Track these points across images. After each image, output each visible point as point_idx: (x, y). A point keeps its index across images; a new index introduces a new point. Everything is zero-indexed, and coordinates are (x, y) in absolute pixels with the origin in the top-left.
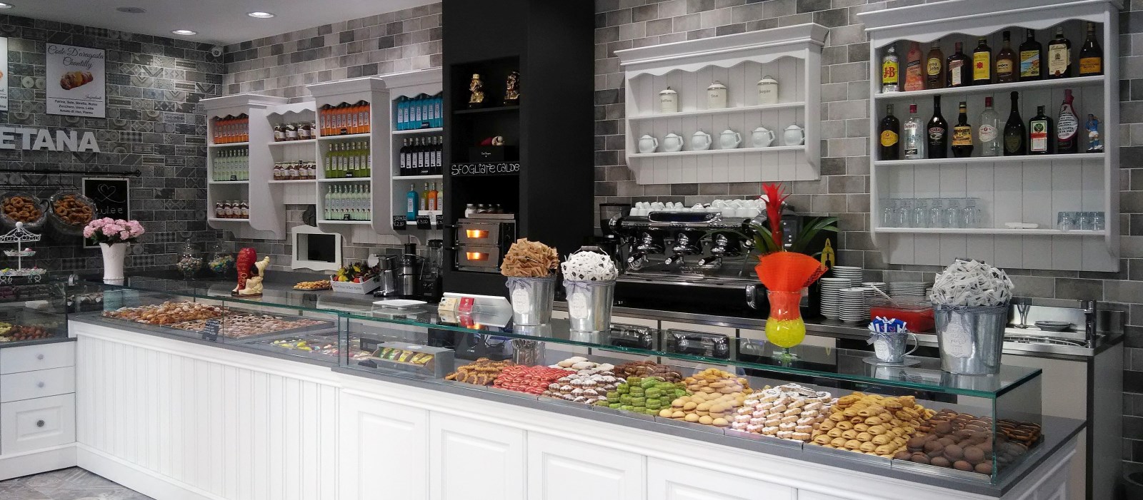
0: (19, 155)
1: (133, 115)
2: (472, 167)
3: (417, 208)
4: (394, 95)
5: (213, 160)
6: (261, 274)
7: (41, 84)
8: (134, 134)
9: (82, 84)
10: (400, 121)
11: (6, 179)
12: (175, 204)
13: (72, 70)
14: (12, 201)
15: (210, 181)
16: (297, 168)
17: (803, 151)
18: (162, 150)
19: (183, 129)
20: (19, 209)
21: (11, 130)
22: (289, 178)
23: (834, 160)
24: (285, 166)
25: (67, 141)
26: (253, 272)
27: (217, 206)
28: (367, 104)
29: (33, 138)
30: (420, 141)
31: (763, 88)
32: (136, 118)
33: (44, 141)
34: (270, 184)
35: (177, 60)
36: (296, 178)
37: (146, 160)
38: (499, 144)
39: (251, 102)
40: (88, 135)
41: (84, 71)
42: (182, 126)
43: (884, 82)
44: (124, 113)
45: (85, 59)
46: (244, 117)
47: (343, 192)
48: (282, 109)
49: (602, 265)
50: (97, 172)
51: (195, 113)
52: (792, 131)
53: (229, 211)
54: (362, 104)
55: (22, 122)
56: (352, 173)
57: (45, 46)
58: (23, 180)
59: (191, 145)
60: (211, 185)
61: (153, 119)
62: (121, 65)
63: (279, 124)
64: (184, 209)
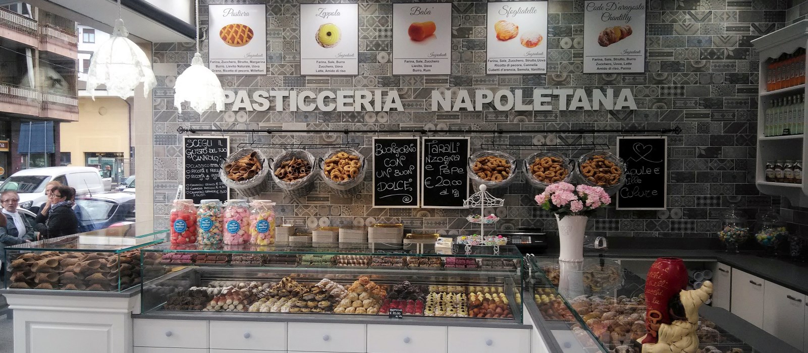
0: (556, 116)
1: (675, 67)
5: (765, 110)
7: (579, 43)
8: (676, 88)
9: (621, 38)
11: (543, 140)
12: (722, 165)
13: (610, 25)
14: (543, 162)
15: (761, 136)
18: (708, 103)
19: (734, 79)
21: (549, 92)
25: (605, 100)
29: (569, 98)
32: (679, 70)
33: (580, 100)
37: (689, 116)
40: (626, 92)
41: (623, 25)
42: (732, 75)
44: (664, 66)
45: (624, 12)
46: (801, 52)
50: (633, 130)
51: (749, 58)
53: (780, 173)
55: (559, 84)
57: (583, 4)
58: (559, 141)
59: (743, 96)
60: (761, 141)
61: (698, 70)
62: (663, 13)
64: (732, 169)
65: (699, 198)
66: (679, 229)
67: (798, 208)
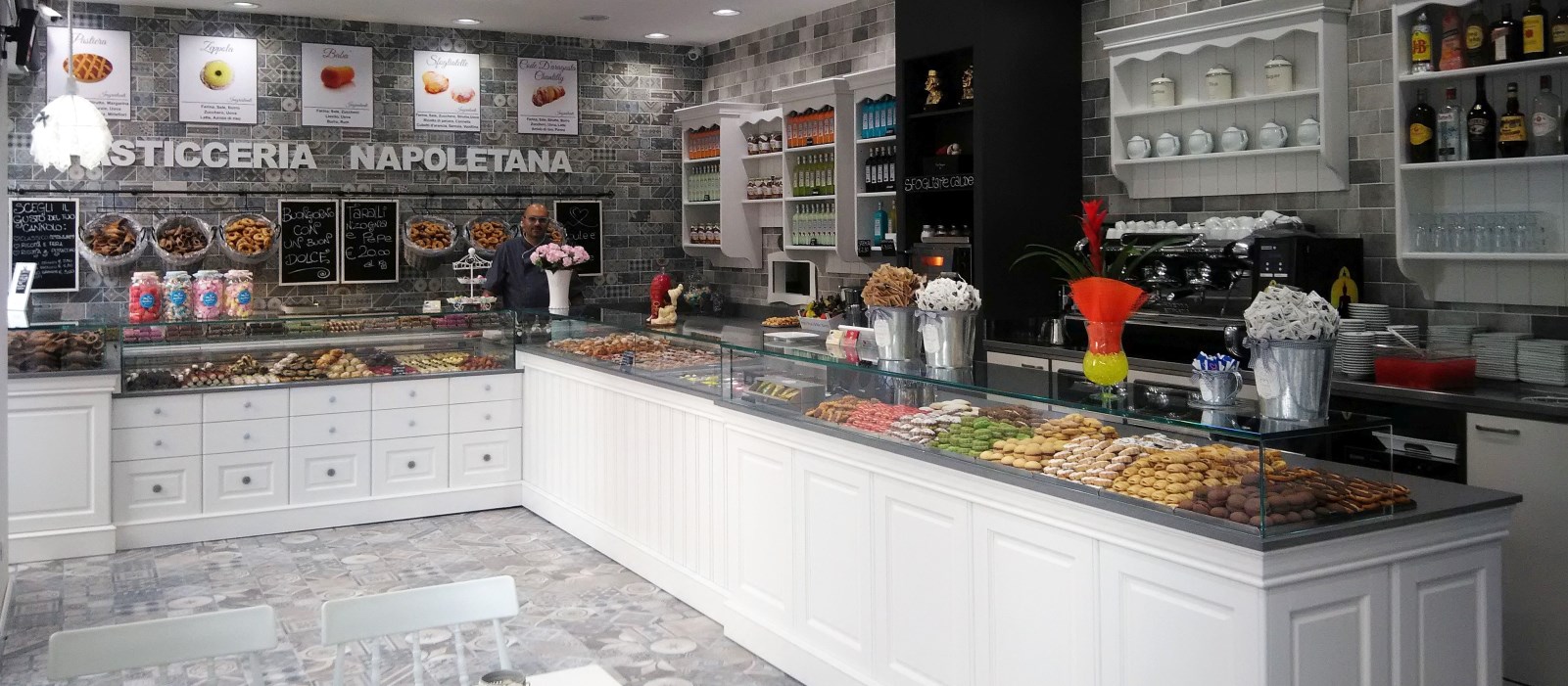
0: (492, 178)
1: (607, 130)
2: (925, 181)
3: (885, 230)
4: (858, 99)
5: (688, 176)
6: (674, 302)
7: (513, 101)
8: (608, 151)
9: (555, 99)
10: (865, 127)
11: (478, 204)
12: (652, 229)
13: (545, 85)
14: (484, 228)
15: (685, 202)
16: (769, 185)
17: (1318, 152)
18: (637, 168)
19: (660, 144)
20: (489, 235)
21: (483, 151)
22: (761, 197)
23: (1365, 163)
24: (758, 183)
25: (539, 162)
26: (665, 300)
27: (692, 230)
28: (832, 109)
29: (505, 159)
30: (886, 151)
31: (1271, 72)
32: (610, 134)
33: (516, 162)
34: (744, 204)
35: (652, 66)
36: (768, 197)
37: (620, 180)
38: (954, 153)
39: (722, 111)
40: (561, 154)
41: (556, 85)
42: (657, 140)
43: (1414, 59)
44: (596, 129)
45: (557, 72)
46: (716, 128)
47: (810, 212)
48: (755, 117)
49: (955, 294)
50: (569, 194)
51: (672, 124)
52: (1306, 127)
53: (703, 236)
54: (827, 109)
55: (493, 143)
56: (819, 190)
57: (516, 60)
58: (495, 204)
59: (668, 161)
60: (686, 206)
61: (628, 134)
62: (594, 76)
63: (754, 133)
64: (660, 233)
65: (632, 263)
66: (615, 295)
67: (718, 268)
